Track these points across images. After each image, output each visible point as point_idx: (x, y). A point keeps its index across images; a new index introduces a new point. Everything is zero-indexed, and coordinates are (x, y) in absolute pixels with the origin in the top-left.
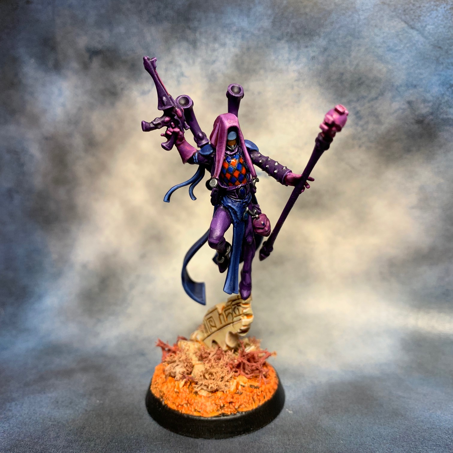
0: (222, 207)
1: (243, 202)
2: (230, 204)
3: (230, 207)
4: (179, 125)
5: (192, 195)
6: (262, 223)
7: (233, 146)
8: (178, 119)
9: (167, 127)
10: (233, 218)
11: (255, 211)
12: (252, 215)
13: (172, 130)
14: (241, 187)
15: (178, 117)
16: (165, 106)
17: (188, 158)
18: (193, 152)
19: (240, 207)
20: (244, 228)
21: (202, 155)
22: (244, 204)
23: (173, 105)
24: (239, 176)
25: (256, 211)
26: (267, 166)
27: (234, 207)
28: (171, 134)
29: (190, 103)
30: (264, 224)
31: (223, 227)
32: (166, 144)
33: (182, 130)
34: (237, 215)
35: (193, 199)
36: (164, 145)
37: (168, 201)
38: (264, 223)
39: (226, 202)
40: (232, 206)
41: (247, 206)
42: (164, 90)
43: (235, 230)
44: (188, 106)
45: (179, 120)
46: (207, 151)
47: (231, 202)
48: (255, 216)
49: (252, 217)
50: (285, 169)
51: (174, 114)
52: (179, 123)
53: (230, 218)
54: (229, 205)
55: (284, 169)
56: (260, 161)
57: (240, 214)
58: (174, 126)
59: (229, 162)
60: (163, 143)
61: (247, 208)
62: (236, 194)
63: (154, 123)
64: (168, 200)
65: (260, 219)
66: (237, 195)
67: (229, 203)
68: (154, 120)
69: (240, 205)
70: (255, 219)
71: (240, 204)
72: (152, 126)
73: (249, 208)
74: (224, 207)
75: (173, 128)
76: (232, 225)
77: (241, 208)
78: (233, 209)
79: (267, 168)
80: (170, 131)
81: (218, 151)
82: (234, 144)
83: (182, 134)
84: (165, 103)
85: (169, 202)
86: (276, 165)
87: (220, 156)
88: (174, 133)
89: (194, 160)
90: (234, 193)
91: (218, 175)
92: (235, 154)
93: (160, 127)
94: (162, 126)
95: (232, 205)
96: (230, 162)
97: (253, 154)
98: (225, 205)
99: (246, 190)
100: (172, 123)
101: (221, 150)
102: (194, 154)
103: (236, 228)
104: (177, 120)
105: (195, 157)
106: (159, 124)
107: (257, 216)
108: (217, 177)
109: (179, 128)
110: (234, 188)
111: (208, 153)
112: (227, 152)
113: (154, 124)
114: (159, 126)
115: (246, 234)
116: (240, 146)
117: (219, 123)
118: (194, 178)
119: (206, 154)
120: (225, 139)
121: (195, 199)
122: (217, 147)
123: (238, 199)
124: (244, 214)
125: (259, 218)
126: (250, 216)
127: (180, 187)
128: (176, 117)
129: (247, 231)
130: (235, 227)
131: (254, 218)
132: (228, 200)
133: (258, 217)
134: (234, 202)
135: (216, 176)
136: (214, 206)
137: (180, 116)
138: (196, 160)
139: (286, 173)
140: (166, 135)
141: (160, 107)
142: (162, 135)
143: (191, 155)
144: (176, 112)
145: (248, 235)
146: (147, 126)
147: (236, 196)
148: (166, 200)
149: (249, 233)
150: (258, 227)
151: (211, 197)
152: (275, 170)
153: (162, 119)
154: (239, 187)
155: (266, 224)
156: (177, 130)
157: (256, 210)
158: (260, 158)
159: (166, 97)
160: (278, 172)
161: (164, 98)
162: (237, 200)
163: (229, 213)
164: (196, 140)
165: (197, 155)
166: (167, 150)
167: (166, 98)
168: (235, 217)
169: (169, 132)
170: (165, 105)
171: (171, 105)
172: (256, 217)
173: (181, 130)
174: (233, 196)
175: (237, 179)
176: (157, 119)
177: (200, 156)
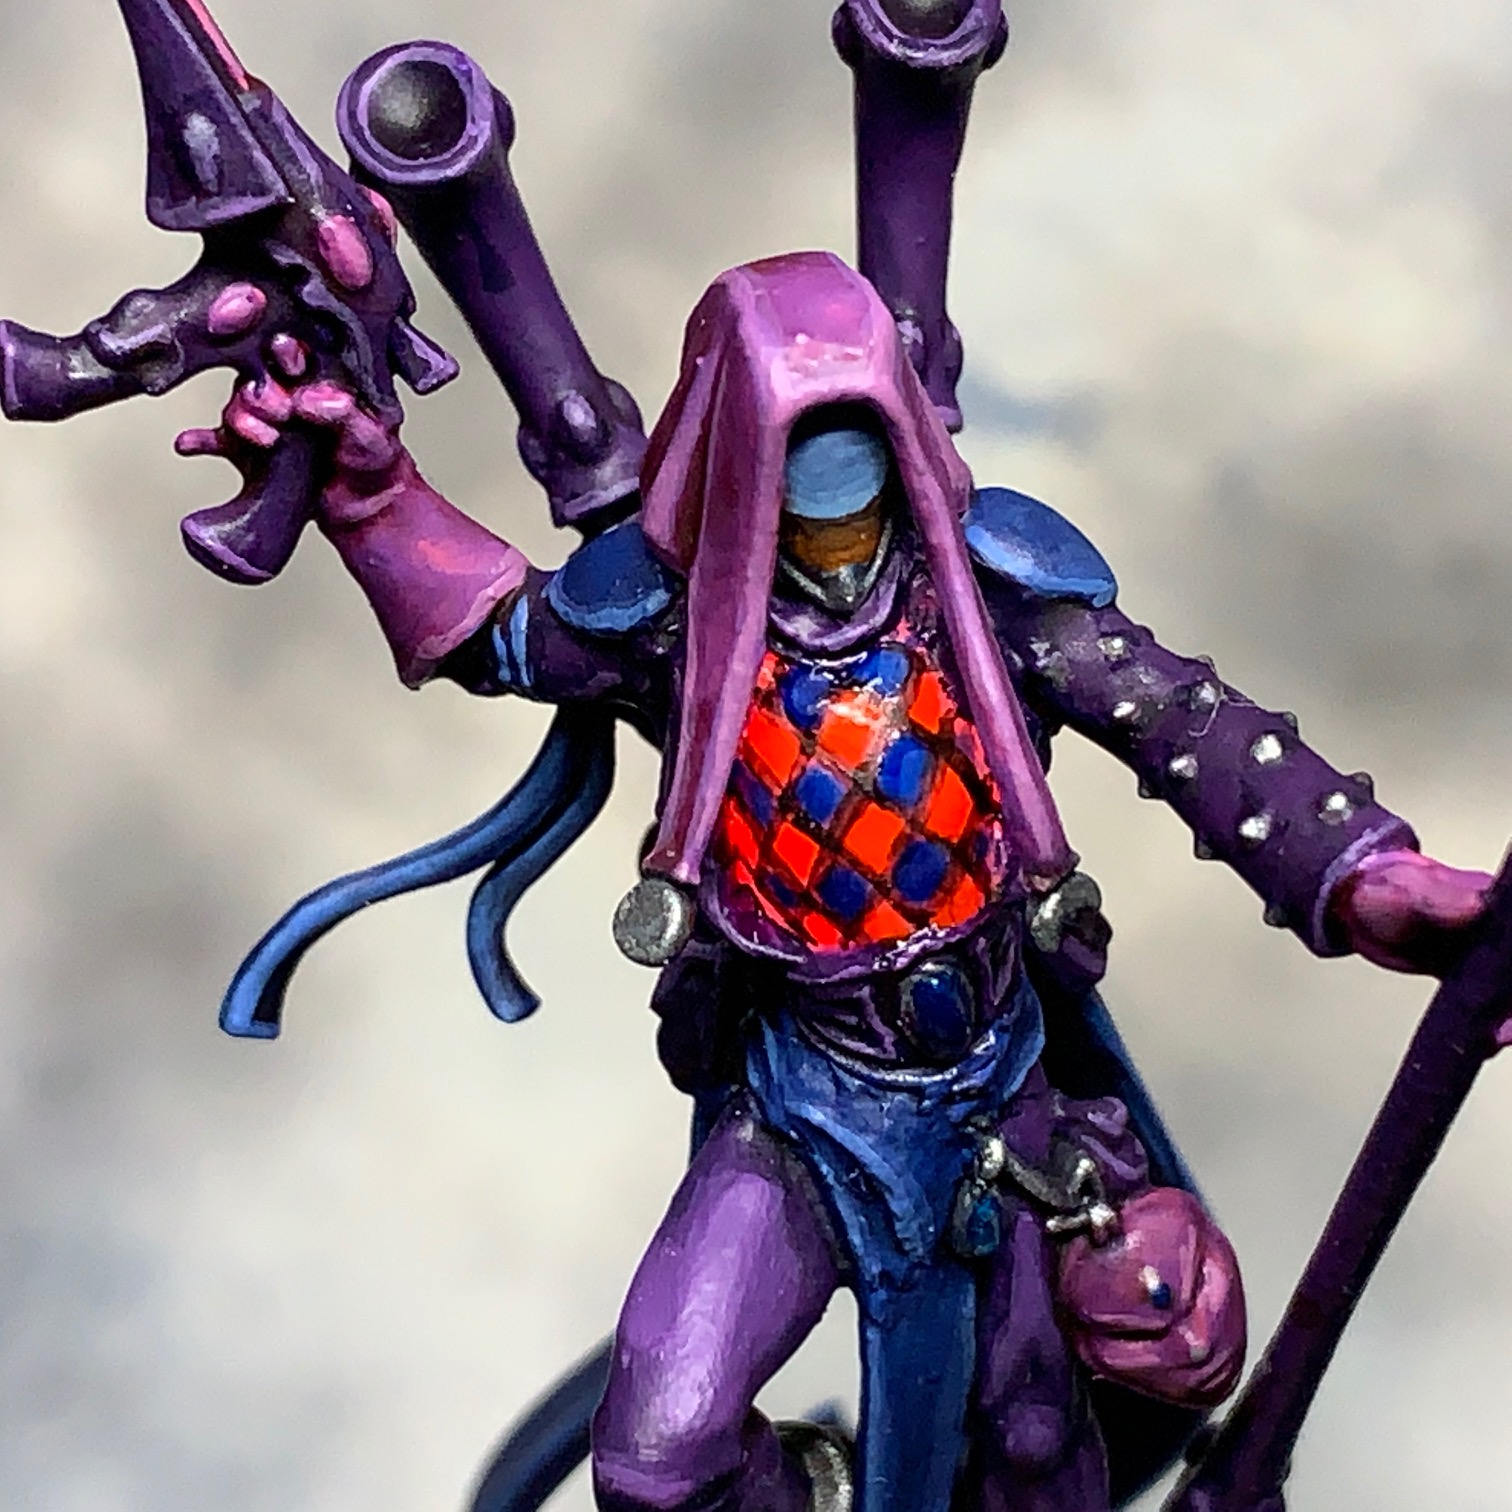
0: (747, 1132)
1: (947, 1098)
2: (817, 1116)
3: (819, 1132)
4: (350, 359)
5: (490, 966)
6: (1152, 1282)
7: (844, 572)
8: (334, 304)
9: (231, 374)
10: (856, 1239)
11: (1080, 1172)
12: (1043, 1211)
13: (274, 398)
14: (925, 955)
15: (335, 283)
16: (209, 195)
17: (442, 645)
18: (490, 591)
19: (918, 1140)
20: (968, 1329)
21: (565, 626)
22: (956, 1112)
23: (280, 187)
24: (905, 859)
25: (1085, 1165)
26: (1178, 765)
27: (861, 1145)
28: (268, 435)
29: (471, 129)
30: (1164, 1299)
31: (734, 1339)
32: (228, 527)
33: (374, 401)
34: (890, 1217)
35: (506, 1008)
36: (209, 535)
37: (264, 1028)
38: (1164, 1286)
39: (787, 1087)
40: (839, 1133)
41: (985, 1131)
42: (193, 47)
43: (874, 1349)
44: (448, 163)
45: (346, 314)
46: (617, 601)
47: (830, 1088)
48: (1074, 1213)
49: (1051, 1224)
50: (1348, 815)
51: (299, 260)
52: (353, 345)
53: (822, 1232)
54: (806, 1122)
55: (1338, 813)
56: (1124, 709)
57: (918, 1208)
58: (296, 368)
59: (807, 723)
60: (193, 517)
61: (996, 1149)
62: (877, 1023)
63: (111, 342)
64: (267, 1013)
65: (1132, 1240)
66: (882, 1029)
67: (815, 1097)
68: (112, 319)
69: (913, 1122)
70: (1081, 1242)
71: (920, 1113)
72: (83, 369)
73: (1009, 1147)
74: (765, 1126)
75: (289, 383)
76: (843, 1304)
77: (927, 1152)
78: (846, 1159)
79: (1179, 780)
80: (257, 413)
81: (703, 618)
82: (859, 550)
83: (380, 431)
84: (207, 172)
85: (273, 1036)
86: (1261, 758)
87: (717, 663)
88: (296, 425)
89: (497, 664)
90: (857, 1007)
91: (688, 852)
92: (868, 642)
93: (161, 382)
94: (179, 369)
95: (844, 1116)
96: (816, 719)
97: (1049, 636)
98: (776, 1116)
99: (980, 982)
100: (282, 339)
101: (726, 609)
102: (501, 612)
103: (887, 1331)
104: (325, 316)
105: (506, 635)
106: (154, 352)
107: (1100, 1214)
108: (683, 873)
109: (349, 382)
110: (856, 969)
111: (618, 618)
112: (789, 629)
113: (104, 357)
114: (157, 375)
115: (997, 1386)
116: (918, 562)
117: (716, 354)
118: (505, 818)
119: (604, 625)
120: (767, 516)
121: (528, 1004)
122: (695, 569)
123: (893, 1066)
124: (968, 1199)
125: (1115, 1232)
126: (1028, 1217)
127: (373, 901)
128: (313, 291)
129: (1005, 1355)
130: (874, 1322)
131: (1067, 1235)
132: (805, 1070)
133: (1108, 1226)
134: (863, 1091)
135: (675, 862)
136: (688, 1101)
137: (352, 276)
138: (513, 664)
139: (1349, 856)
140: (228, 443)
141: (161, 202)
142: (189, 442)
143: (471, 622)
144: (313, 241)
145: (1011, 1395)
146: (35, 377)
147: (875, 1040)
148: (240, 1016)
149: (1019, 1371)
150: (1106, 1318)
151: (657, 1021)
152: (1243, 818)
153: (186, 311)
154: (902, 962)
155: (1186, 1295)
156: (328, 402)
157: (1091, 1155)
158: (1117, 680)
159: (217, 117)
160: (1277, 830)
161: (199, 129)
162: (890, 1077)
163: (812, 1193)
164: (541, 457)
165: (523, 626)
166: (234, 575)
167: (212, 120)
168: (869, 1231)
169: (248, 424)
170: (200, 191)
171: (262, 190)
172: (1087, 1228)
173: (362, 401)
174: (852, 1032)
175: (879, 885)
176: (139, 302)
177: (554, 640)
